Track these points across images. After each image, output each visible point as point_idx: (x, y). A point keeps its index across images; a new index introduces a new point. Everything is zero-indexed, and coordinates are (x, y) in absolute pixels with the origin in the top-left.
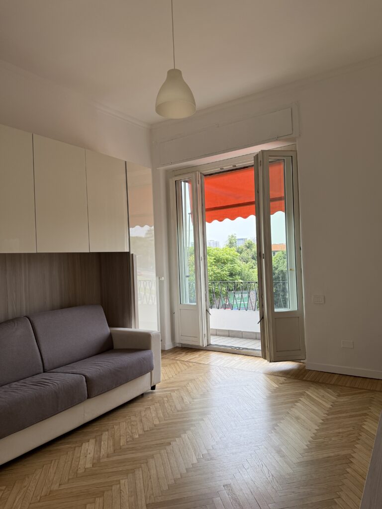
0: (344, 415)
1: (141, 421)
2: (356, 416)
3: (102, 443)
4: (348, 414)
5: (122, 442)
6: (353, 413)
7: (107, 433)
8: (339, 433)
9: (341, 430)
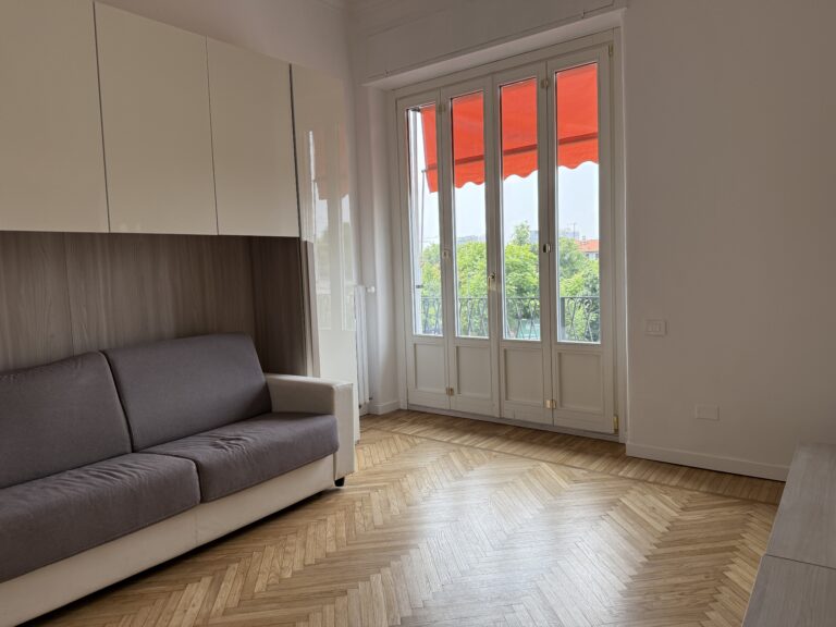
0: (690, 548)
1: (304, 545)
2: (714, 551)
3: (223, 585)
4: (698, 547)
5: (259, 586)
6: (708, 546)
7: (236, 565)
8: (677, 585)
9: (679, 580)
